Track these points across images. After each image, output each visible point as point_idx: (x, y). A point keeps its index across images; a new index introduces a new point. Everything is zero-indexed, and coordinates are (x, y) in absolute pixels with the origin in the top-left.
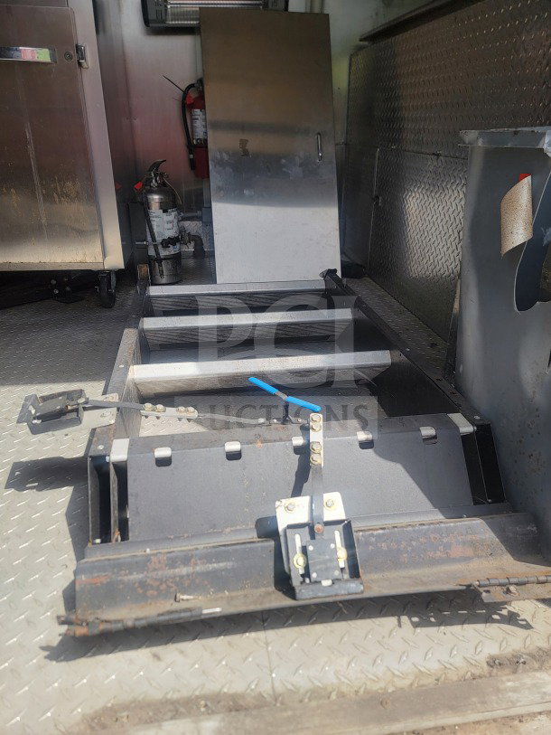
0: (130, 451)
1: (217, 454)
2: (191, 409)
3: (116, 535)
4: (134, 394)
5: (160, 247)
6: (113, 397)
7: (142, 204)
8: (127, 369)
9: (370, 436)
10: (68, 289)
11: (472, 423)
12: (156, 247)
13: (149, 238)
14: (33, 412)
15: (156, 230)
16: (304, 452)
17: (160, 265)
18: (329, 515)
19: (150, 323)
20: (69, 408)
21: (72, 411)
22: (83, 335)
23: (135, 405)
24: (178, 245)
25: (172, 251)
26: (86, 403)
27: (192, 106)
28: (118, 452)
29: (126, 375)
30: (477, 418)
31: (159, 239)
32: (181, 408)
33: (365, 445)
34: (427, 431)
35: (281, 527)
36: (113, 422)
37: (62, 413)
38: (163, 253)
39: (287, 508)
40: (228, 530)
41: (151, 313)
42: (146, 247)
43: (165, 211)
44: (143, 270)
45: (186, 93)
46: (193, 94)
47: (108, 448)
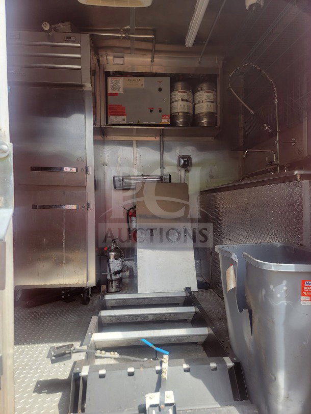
0: (89, 372)
1: (124, 373)
2: (116, 353)
3: (80, 411)
4: (94, 347)
5: (113, 275)
6: (85, 347)
7: (107, 256)
8: (91, 335)
9: (189, 366)
10: (69, 295)
11: (233, 361)
12: (111, 275)
13: (108, 271)
14: (53, 354)
15: (111, 267)
16: (159, 373)
17: (112, 283)
18: (167, 401)
19: (104, 313)
20: (67, 352)
21: (68, 353)
22: (73, 318)
23: (93, 351)
24: (121, 274)
25: (118, 276)
26: (74, 350)
27: (131, 216)
28: (85, 371)
29: (91, 338)
30: (235, 359)
31: (112, 271)
32: (112, 353)
33: (186, 371)
34: (213, 365)
35: (147, 407)
36: (84, 358)
37: (64, 354)
38: (114, 277)
39: (150, 398)
40: (126, 410)
41: (105, 308)
42: (106, 275)
43: (116, 259)
44: (104, 287)
45: (129, 211)
46: (132, 211)
47: (81, 369)
